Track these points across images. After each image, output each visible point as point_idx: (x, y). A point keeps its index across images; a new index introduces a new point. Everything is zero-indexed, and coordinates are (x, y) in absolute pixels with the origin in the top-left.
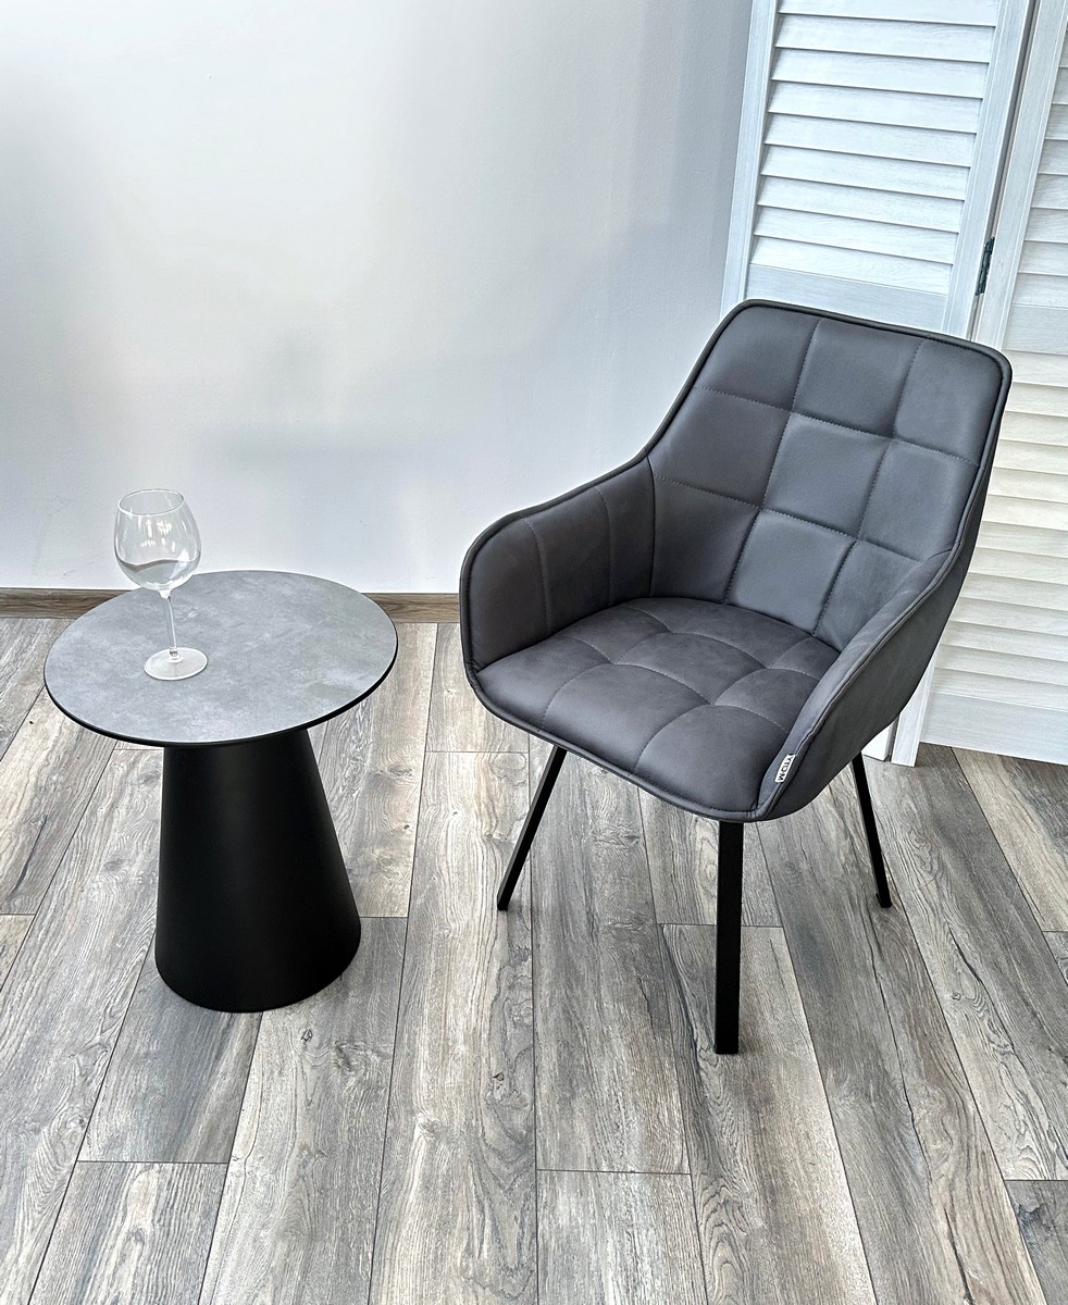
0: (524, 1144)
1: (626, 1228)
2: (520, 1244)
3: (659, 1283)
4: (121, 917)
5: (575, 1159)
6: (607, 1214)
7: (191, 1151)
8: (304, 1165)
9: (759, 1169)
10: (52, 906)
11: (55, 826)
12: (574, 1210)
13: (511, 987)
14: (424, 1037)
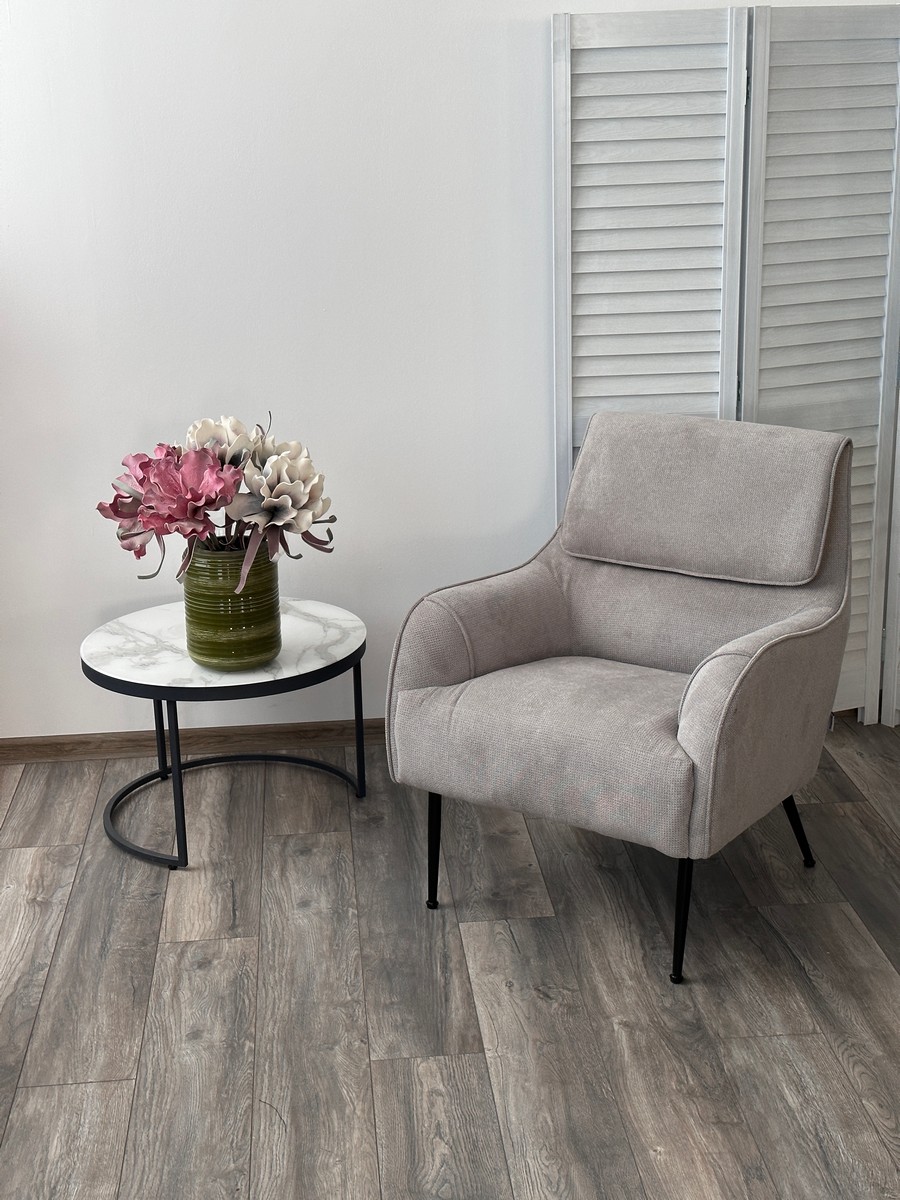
0: (697, 1027)
1: (786, 1062)
2: (714, 1076)
3: (819, 1087)
4: (328, 933)
5: (737, 1032)
6: (771, 1057)
7: (454, 1048)
8: (541, 1048)
9: (871, 1027)
10: (270, 930)
11: (242, 884)
12: (746, 1057)
13: (653, 949)
14: (599, 979)
